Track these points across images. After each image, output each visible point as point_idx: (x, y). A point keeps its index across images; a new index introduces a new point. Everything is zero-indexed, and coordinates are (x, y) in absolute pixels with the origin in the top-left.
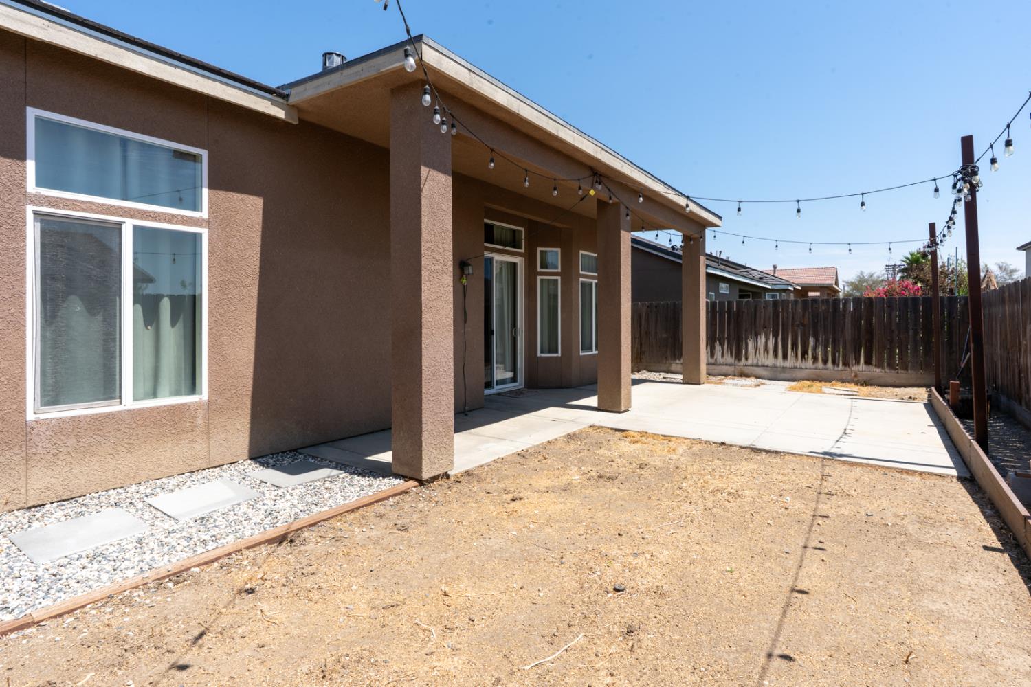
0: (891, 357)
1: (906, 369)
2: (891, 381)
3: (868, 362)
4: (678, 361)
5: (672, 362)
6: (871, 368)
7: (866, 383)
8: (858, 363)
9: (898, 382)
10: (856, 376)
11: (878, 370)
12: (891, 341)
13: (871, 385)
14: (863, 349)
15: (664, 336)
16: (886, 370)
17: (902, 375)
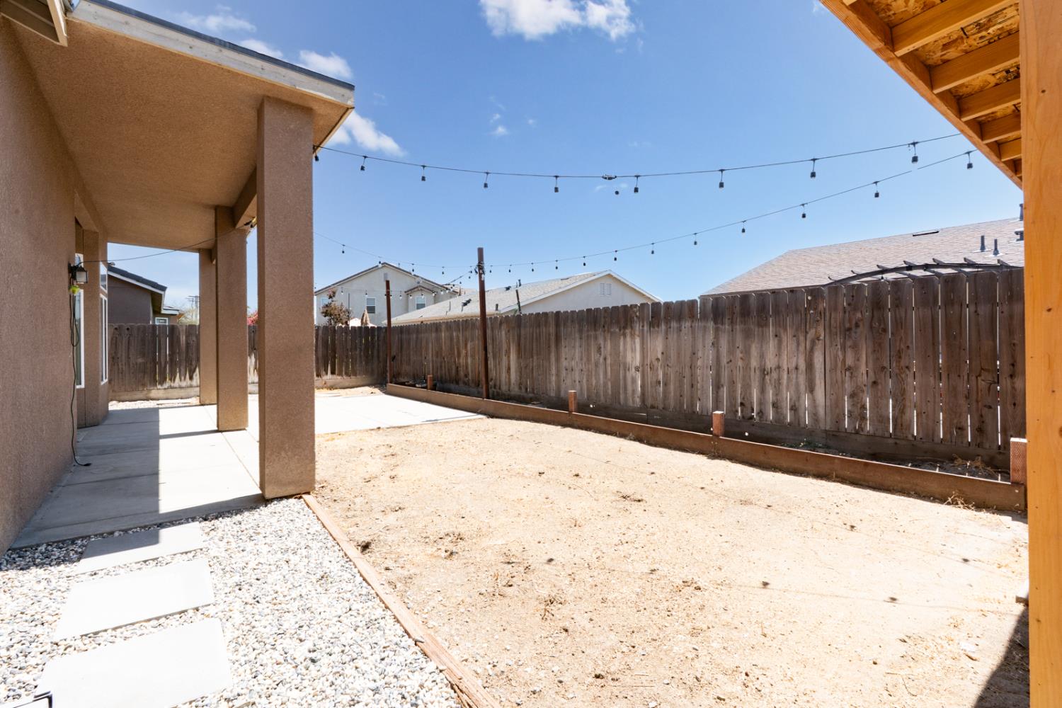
0: (347, 367)
1: (355, 375)
2: (347, 384)
3: (333, 373)
4: (159, 387)
5: (152, 388)
6: (335, 376)
7: (331, 388)
8: (327, 374)
9: (351, 385)
10: (325, 383)
11: (339, 377)
12: (347, 357)
13: (336, 388)
14: (329, 365)
15: (140, 360)
16: (344, 377)
17: (353, 380)
